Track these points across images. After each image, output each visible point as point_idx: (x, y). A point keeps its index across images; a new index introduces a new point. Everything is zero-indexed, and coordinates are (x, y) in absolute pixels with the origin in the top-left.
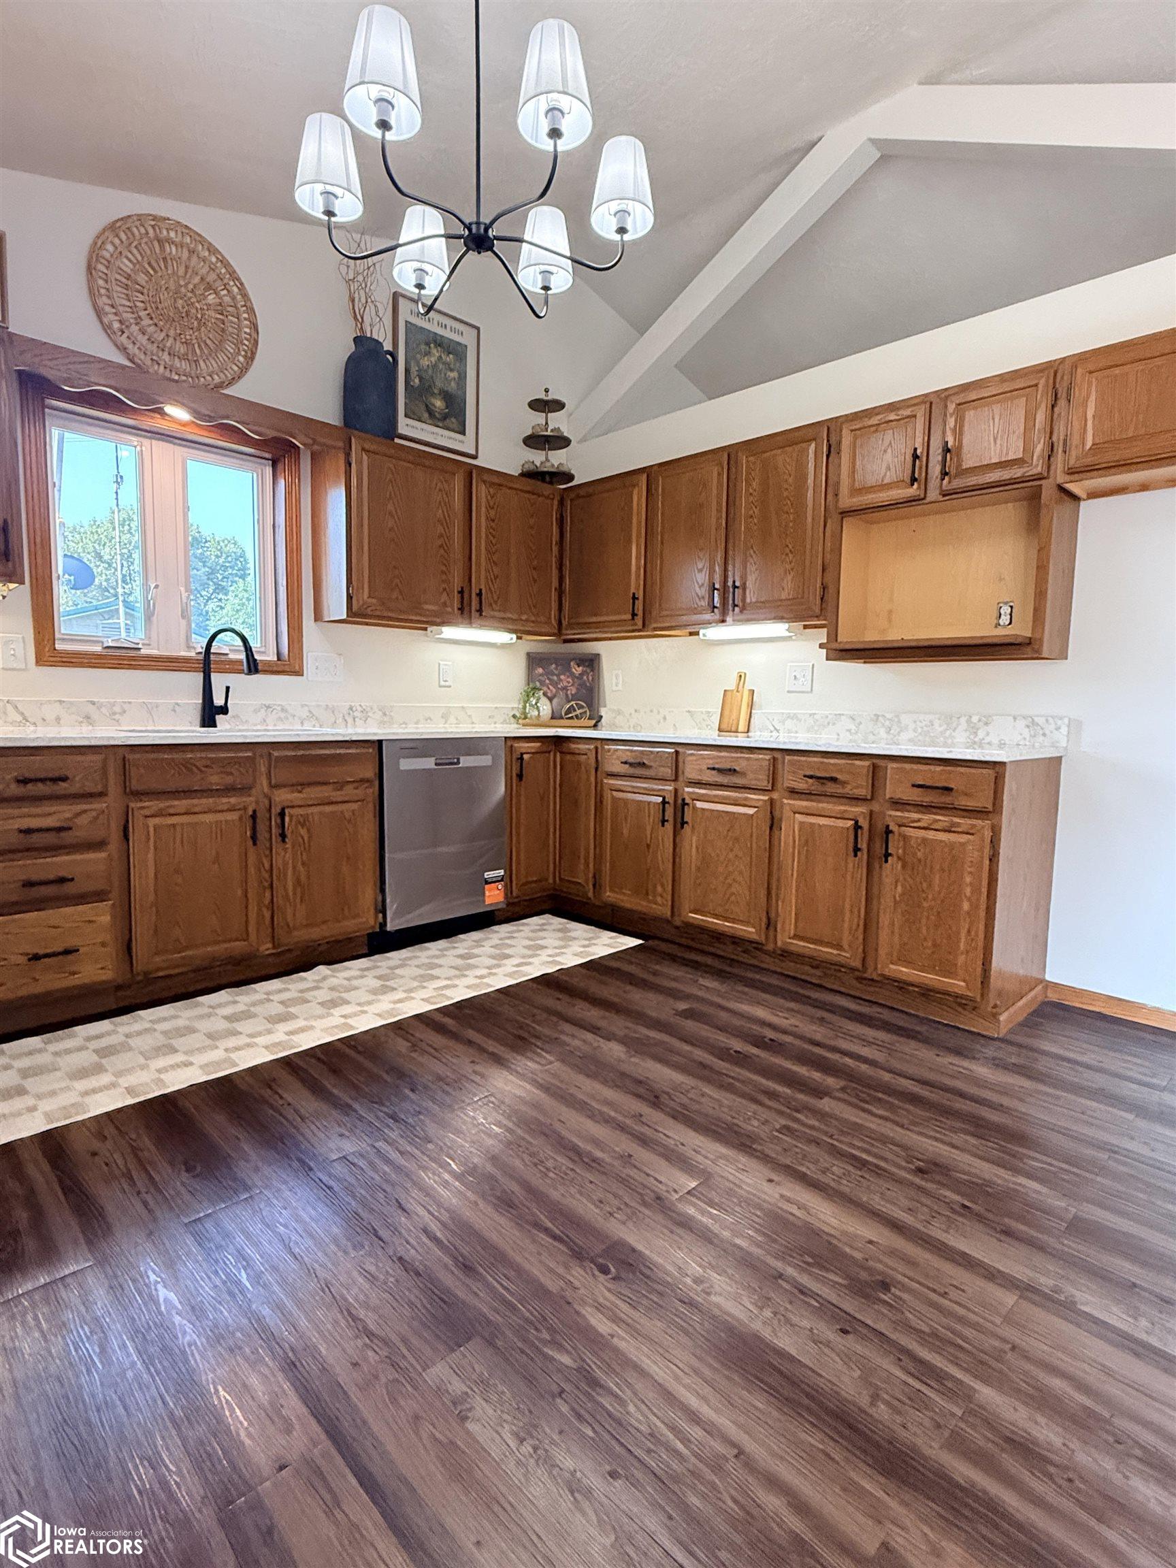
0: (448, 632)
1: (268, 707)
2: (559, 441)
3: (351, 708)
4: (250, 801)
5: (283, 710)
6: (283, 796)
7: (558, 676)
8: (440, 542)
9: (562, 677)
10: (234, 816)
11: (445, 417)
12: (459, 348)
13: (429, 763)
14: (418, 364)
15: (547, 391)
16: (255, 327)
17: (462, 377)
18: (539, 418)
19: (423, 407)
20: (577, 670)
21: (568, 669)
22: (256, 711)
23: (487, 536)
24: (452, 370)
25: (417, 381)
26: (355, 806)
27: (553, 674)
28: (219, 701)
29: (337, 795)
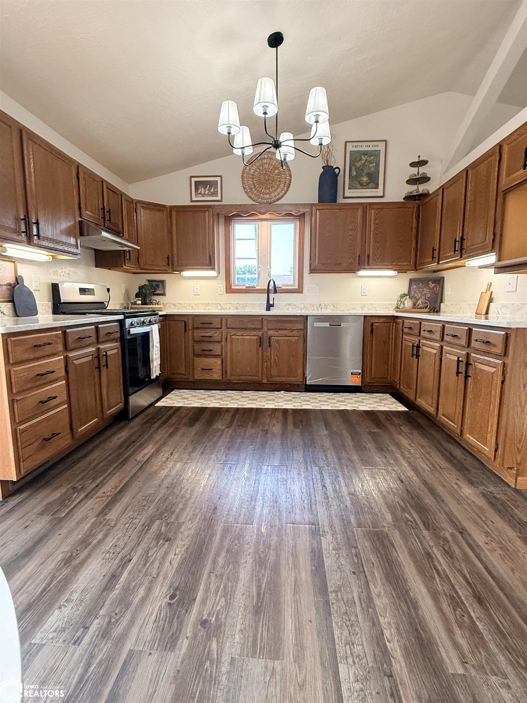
0: (362, 273)
1: (289, 304)
2: (425, 179)
3: (320, 305)
4: (260, 333)
5: (295, 305)
6: (271, 333)
7: (422, 288)
8: (350, 238)
9: (424, 289)
10: (256, 337)
11: (368, 184)
12: (376, 153)
13: (327, 325)
14: (355, 166)
15: (419, 157)
16: (290, 176)
17: (378, 165)
18: (414, 170)
19: (357, 183)
20: (432, 285)
21: (427, 285)
22: (285, 306)
23: (374, 231)
24: (372, 163)
25: (355, 173)
26: (296, 338)
27: (421, 288)
28: (271, 302)
29: (291, 334)
